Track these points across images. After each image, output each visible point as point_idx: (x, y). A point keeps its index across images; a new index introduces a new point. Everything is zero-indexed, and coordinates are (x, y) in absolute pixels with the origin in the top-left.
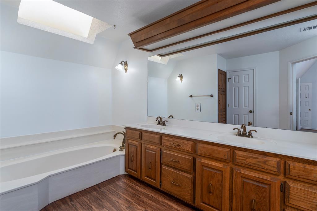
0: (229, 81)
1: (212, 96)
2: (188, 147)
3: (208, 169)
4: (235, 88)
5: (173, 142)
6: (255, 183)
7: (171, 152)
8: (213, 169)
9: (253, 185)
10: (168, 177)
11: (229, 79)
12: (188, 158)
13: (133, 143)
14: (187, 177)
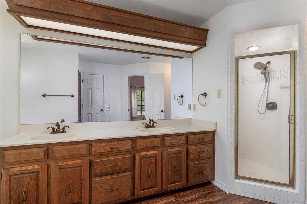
0: (83, 82)
1: (72, 96)
2: (128, 146)
3: (146, 159)
4: (88, 89)
5: (109, 146)
6: (176, 155)
7: (106, 158)
8: (150, 157)
9: (175, 156)
10: (102, 187)
11: (83, 80)
12: (128, 157)
13: (28, 170)
14: (126, 175)
